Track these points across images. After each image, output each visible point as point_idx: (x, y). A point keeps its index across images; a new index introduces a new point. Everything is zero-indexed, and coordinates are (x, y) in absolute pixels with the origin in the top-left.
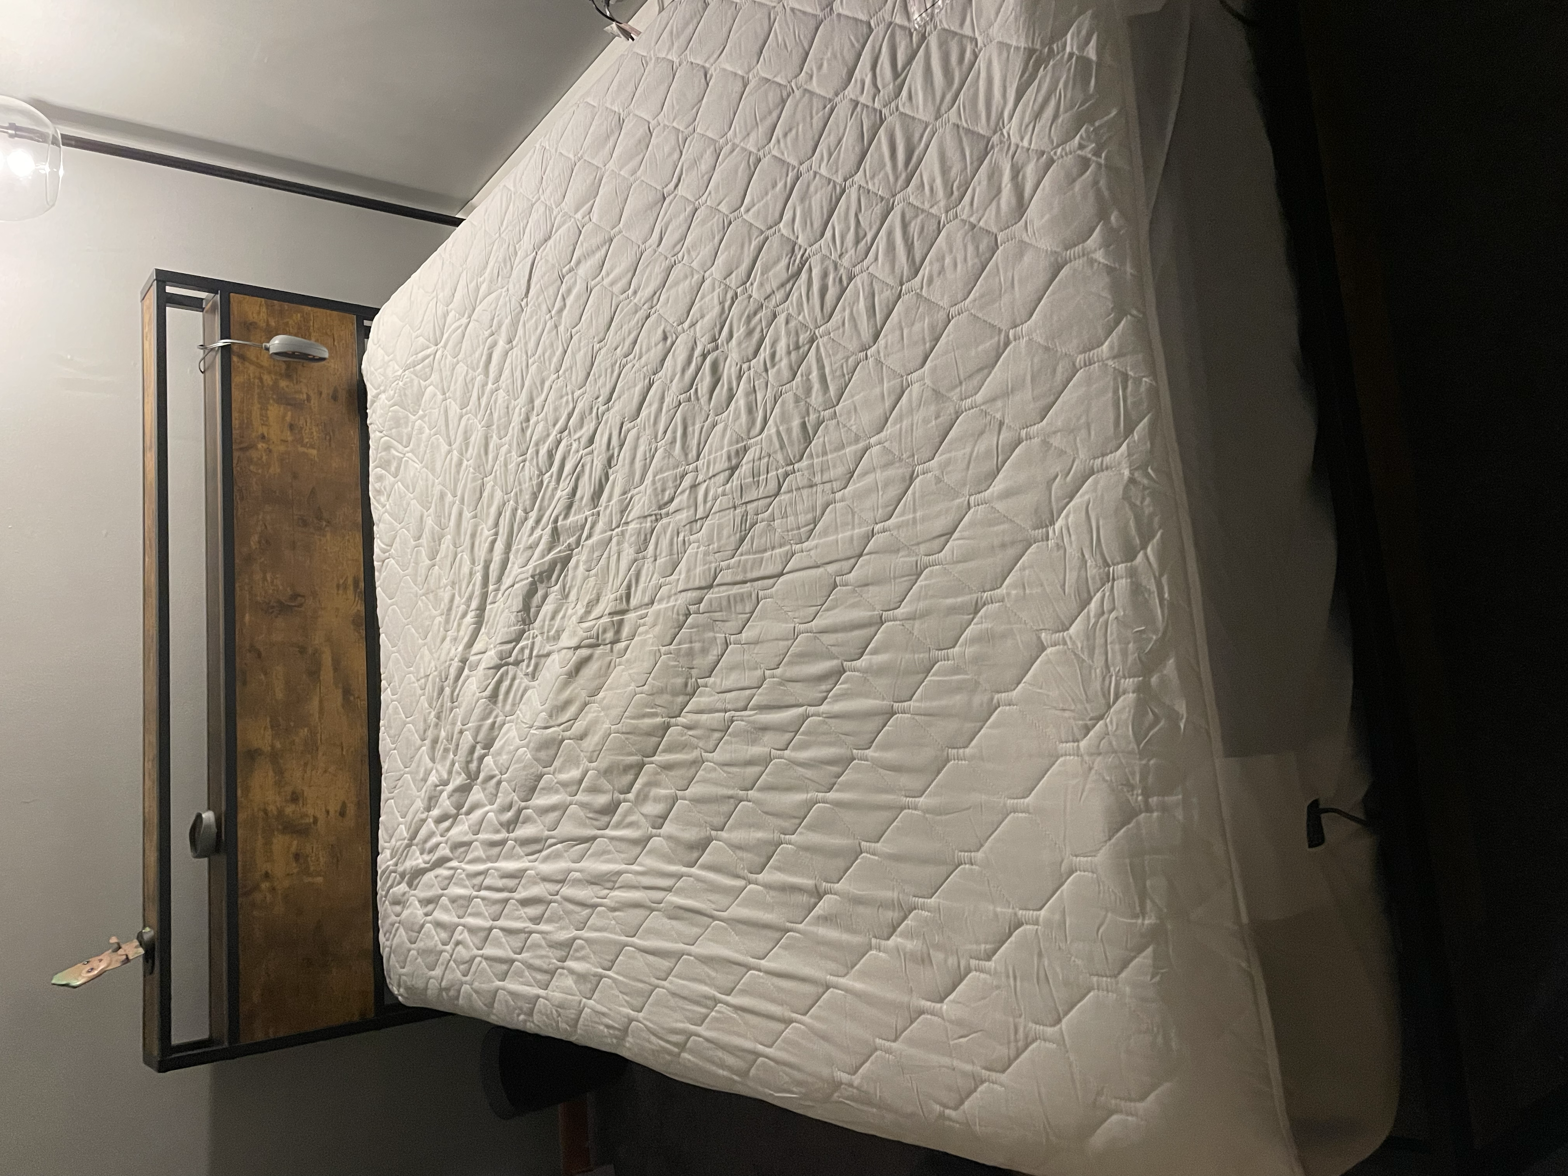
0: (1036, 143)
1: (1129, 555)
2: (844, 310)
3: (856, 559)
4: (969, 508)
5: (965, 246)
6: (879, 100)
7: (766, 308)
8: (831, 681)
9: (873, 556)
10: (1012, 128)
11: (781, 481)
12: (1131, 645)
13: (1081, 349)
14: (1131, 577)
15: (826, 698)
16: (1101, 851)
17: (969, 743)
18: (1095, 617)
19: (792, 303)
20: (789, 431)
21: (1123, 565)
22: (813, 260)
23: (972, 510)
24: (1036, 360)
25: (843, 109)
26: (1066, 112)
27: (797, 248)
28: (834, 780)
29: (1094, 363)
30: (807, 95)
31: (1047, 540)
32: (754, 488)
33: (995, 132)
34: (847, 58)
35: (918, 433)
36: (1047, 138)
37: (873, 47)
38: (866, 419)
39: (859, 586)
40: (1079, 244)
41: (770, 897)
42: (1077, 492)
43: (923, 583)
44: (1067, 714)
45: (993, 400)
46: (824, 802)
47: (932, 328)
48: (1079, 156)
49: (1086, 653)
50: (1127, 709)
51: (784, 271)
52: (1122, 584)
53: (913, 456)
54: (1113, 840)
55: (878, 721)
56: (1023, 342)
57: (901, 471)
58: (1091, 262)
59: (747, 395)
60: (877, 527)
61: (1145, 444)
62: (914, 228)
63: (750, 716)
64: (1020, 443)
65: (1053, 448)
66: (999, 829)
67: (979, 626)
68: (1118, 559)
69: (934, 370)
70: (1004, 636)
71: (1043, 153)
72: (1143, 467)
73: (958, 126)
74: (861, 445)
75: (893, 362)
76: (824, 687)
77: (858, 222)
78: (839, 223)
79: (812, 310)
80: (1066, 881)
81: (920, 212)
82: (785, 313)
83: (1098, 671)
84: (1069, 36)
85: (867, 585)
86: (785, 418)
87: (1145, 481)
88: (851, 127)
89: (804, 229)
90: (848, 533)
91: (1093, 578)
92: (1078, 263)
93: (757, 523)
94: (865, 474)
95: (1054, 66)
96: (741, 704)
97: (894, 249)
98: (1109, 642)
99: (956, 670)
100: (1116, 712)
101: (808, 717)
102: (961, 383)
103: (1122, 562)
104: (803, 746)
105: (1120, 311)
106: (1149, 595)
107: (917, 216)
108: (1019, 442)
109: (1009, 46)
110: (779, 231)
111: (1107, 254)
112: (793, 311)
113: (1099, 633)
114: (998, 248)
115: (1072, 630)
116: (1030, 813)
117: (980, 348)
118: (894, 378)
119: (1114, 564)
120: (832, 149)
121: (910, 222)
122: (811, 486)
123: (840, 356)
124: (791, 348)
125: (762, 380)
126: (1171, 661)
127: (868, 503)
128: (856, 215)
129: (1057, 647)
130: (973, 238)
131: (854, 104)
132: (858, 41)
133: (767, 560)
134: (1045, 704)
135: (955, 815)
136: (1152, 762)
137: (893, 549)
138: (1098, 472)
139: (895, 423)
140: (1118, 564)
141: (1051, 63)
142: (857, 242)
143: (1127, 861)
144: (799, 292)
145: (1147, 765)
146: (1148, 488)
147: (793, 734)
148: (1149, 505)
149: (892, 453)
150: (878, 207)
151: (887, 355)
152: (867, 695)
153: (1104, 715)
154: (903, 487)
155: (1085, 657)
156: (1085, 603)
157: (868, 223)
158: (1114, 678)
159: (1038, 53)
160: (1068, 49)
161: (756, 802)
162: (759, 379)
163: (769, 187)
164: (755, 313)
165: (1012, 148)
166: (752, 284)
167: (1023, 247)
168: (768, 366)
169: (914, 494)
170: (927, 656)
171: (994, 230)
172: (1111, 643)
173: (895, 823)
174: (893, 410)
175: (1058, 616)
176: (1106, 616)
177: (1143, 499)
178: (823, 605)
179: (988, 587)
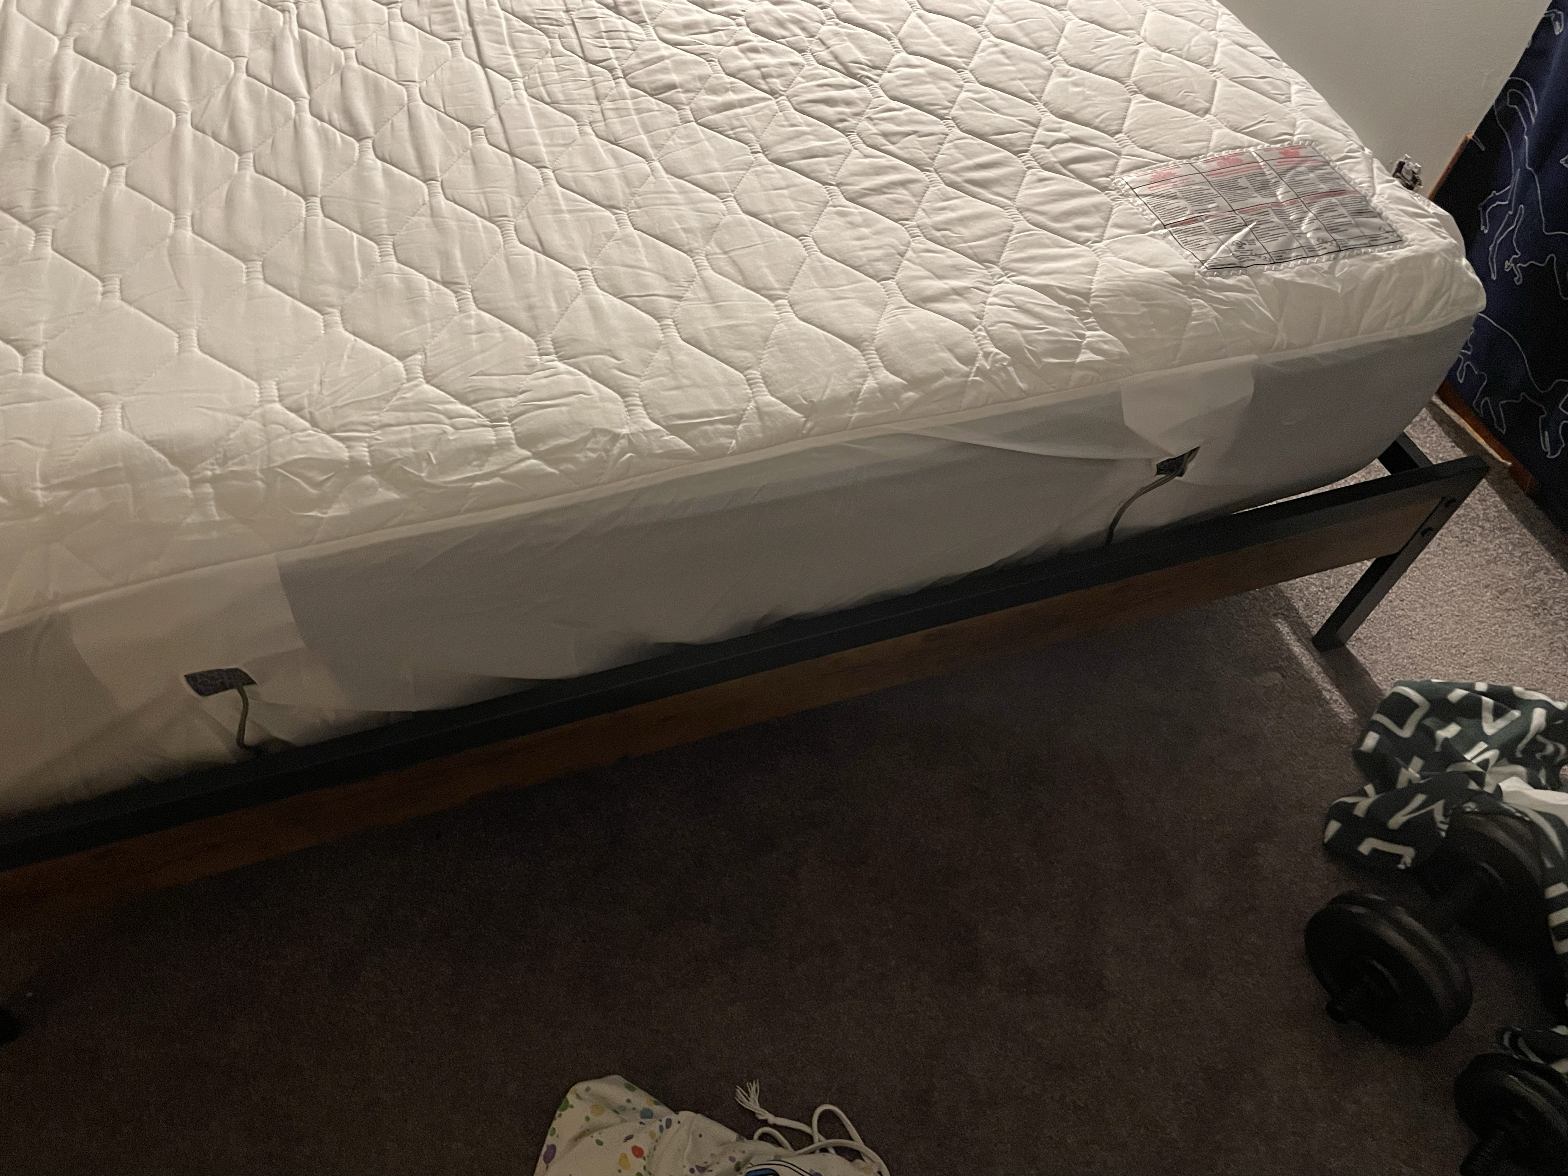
0: (991, 309)
1: (525, 441)
2: (809, 125)
3: (507, 149)
4: (576, 270)
5: (880, 247)
6: (1039, 148)
7: (810, 42)
8: (345, 126)
9: (512, 168)
10: (1008, 285)
11: (603, 64)
12: (411, 450)
13: (767, 373)
14: (497, 445)
15: (322, 120)
16: (131, 435)
17: (271, 284)
18: (446, 410)
19: (816, 68)
20: (665, 70)
21: (512, 435)
22: (865, 90)
23: (573, 273)
24: (753, 328)
25: (1031, 111)
26: (1024, 336)
27: (879, 72)
28: (209, 132)
29: (751, 389)
30: (1045, 73)
31: (541, 355)
32: (593, 33)
33: (1003, 269)
34: (1083, 112)
35: (666, 211)
36: (996, 319)
37: (1095, 138)
38: (682, 155)
39: (472, 154)
40: (883, 362)
41: (43, 65)
42: (599, 382)
43: (480, 225)
44: (316, 387)
45: (707, 287)
46: (177, 121)
47: (790, 219)
48: (978, 353)
49: (397, 403)
50: (326, 451)
51: (852, 58)
52: (489, 436)
53: (639, 208)
54: (147, 447)
55: (294, 179)
56: (774, 314)
57: (621, 196)
58: (864, 376)
59: (707, 23)
60: (549, 172)
61: (661, 448)
62: (902, 194)
63: (291, 31)
64: (656, 319)
65: (652, 353)
66: (155, 322)
67: (427, 287)
68: (519, 429)
69: (741, 223)
70: (415, 314)
71: (980, 317)
72: (632, 446)
73: (1010, 231)
74: (651, 151)
75: (750, 180)
76: (336, 117)
77: (908, 134)
78: (906, 114)
79: (808, 90)
80: (88, 399)
81: (918, 199)
82: (804, 62)
83: (375, 417)
84: (1101, 332)
85: (474, 163)
86: (680, 65)
87: (616, 451)
88: (1011, 121)
89: (899, 77)
90: (539, 140)
91: (495, 405)
92: (862, 363)
93: (549, 37)
94: (615, 157)
95: (1072, 321)
96: (307, 21)
97: (878, 175)
98: (414, 426)
99: (368, 266)
100: (321, 439)
101: (294, 100)
102: (726, 253)
103: (516, 434)
104: (254, 96)
105: (810, 409)
106: (475, 466)
107: (914, 196)
108: (658, 318)
109: (1093, 273)
110: (898, 52)
111: (872, 392)
112: (806, 71)
113: (423, 415)
114: (878, 281)
115: (427, 387)
116: (179, 353)
117: (766, 271)
118: (730, 183)
119: (512, 425)
120: (988, 103)
121: (907, 189)
122: (598, 98)
123: (757, 124)
124: (764, 70)
125: (725, 38)
126: (394, 495)
127: (579, 161)
128: (915, 132)
129: (404, 373)
130: (888, 255)
131: (1035, 122)
132: (1101, 122)
133: (501, 49)
134: (327, 364)
135: (170, 270)
136: (259, 483)
137: (522, 190)
138: (625, 402)
139: (676, 185)
140: (514, 430)
141: (1075, 318)
142: (885, 135)
143: (120, 464)
144: (829, 75)
145: (256, 478)
146: (608, 456)
147: (269, 81)
148: (586, 457)
149: (642, 185)
150: (924, 155)
151: (757, 174)
152: (328, 166)
153: (318, 427)
154: (600, 198)
155: (394, 402)
156: (461, 398)
157: (907, 145)
158: (367, 435)
159: (1085, 302)
160: (1088, 333)
161: (172, 43)
162: (726, 35)
163: (947, 38)
164: (804, 29)
165: (987, 288)
166: (837, 24)
167: (880, 306)
168: (741, 46)
169: (593, 210)
170: (385, 232)
171: (899, 275)
172: (412, 429)
173: (153, 204)
174: (693, 184)
175: (444, 371)
176: (447, 421)
177: (593, 450)
178: (446, 113)
179: (476, 294)
